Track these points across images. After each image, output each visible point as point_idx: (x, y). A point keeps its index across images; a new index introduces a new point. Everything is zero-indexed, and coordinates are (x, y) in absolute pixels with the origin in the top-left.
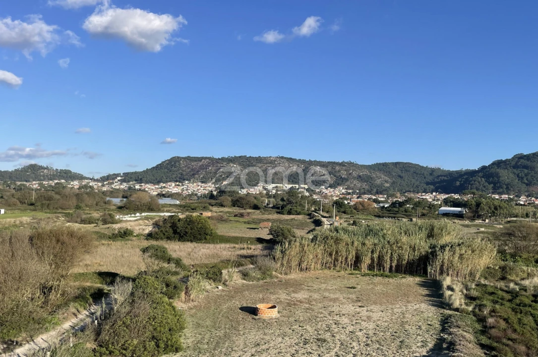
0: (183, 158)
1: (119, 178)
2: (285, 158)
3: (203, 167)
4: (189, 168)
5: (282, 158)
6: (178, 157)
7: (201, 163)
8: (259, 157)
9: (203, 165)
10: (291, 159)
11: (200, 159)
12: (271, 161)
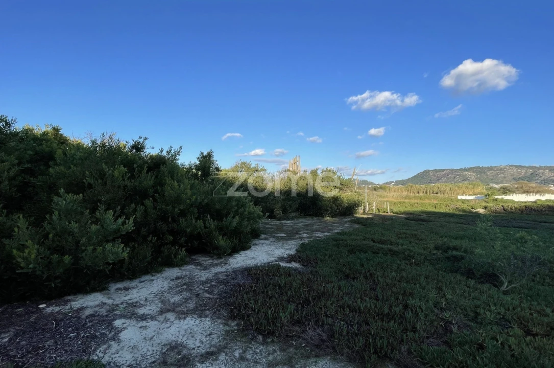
0: (431, 170)
1: (393, 184)
2: (515, 166)
3: (444, 175)
4: (435, 176)
5: (512, 166)
6: (428, 170)
7: (443, 173)
8: (491, 166)
9: (445, 174)
10: (520, 166)
11: (443, 171)
12: (501, 168)
